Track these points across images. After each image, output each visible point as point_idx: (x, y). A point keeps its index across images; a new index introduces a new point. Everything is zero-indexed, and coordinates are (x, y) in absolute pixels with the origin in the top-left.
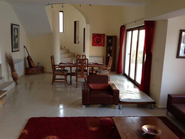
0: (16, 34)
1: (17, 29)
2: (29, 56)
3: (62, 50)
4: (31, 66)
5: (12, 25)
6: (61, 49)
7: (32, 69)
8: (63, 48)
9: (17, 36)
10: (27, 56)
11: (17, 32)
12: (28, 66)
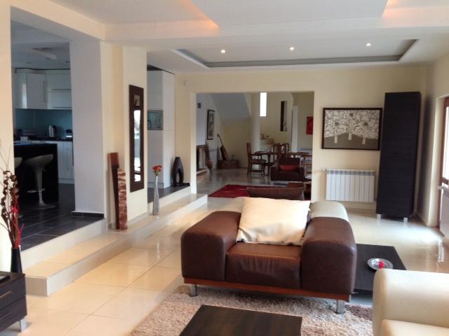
0: (211, 120)
1: (213, 115)
2: (222, 147)
3: (263, 141)
4: (224, 158)
5: (209, 111)
6: (263, 138)
7: (226, 162)
8: (265, 137)
9: (212, 123)
10: (220, 146)
11: (213, 118)
12: (221, 158)
